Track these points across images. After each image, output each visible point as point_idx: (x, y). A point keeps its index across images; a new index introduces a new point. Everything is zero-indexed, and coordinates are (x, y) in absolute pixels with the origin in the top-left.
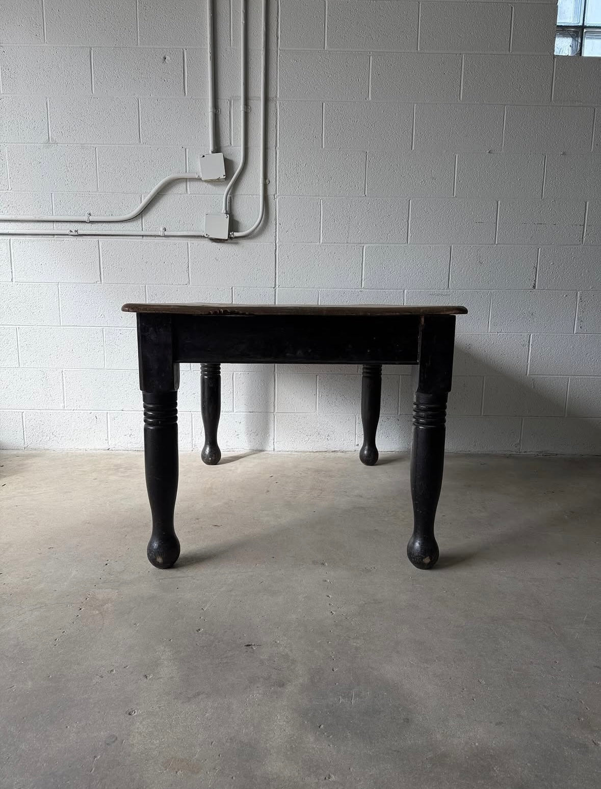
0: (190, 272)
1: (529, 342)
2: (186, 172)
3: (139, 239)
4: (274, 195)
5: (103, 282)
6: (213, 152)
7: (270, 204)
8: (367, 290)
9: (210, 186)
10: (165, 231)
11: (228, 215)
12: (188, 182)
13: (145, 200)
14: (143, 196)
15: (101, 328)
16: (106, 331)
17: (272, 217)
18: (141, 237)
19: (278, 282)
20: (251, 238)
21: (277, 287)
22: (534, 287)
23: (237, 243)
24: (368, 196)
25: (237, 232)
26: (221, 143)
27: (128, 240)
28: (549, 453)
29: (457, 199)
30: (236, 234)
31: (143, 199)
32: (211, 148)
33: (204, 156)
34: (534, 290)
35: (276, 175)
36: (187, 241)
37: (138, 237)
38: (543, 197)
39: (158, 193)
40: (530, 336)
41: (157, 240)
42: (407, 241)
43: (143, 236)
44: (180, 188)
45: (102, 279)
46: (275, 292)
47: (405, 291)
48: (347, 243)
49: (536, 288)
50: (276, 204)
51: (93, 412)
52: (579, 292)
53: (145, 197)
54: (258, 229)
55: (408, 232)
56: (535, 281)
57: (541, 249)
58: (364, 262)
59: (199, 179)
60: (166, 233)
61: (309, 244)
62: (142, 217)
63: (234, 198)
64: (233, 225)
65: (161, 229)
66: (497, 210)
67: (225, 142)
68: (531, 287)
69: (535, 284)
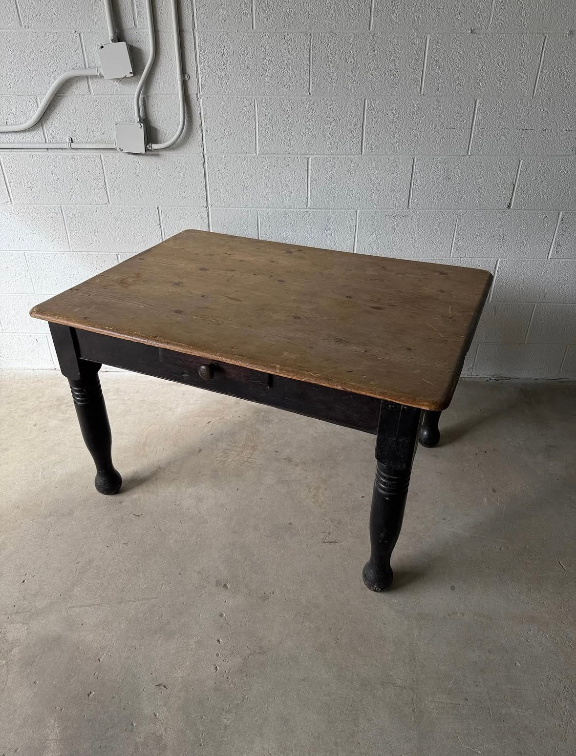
0: (108, 190)
1: (495, 268)
2: (85, 67)
3: (44, 153)
4: (197, 95)
5: (13, 202)
6: (113, 41)
7: (192, 106)
8: (314, 210)
9: (117, 84)
10: (72, 142)
11: (142, 124)
12: (90, 80)
13: (42, 103)
14: (38, 98)
15: (22, 252)
16: (28, 256)
17: (196, 123)
18: (46, 150)
19: (211, 201)
20: (173, 149)
21: (210, 206)
22: (509, 207)
23: (157, 155)
24: (313, 95)
25: (156, 142)
26: (123, 25)
27: (32, 154)
28: (502, 377)
29: (424, 97)
30: (155, 146)
31: (39, 103)
32: (110, 35)
33: (102, 47)
34: (509, 210)
35: (197, 67)
36: (100, 154)
37: (43, 150)
38: (535, 93)
39: (56, 94)
40: (497, 261)
41: (64, 153)
42: (362, 151)
43: (48, 149)
44: (80, 88)
45: (12, 200)
46: (208, 213)
47: (358, 211)
48: (289, 154)
49: (511, 208)
50: (200, 106)
51: (32, 334)
52: (561, 213)
53: (41, 99)
54: (181, 137)
55: (362, 141)
56: (511, 200)
57: (524, 161)
58: (309, 179)
59: (101, 76)
60: (73, 145)
61: (244, 155)
62: (42, 126)
63: (148, 99)
64: (151, 135)
65: (67, 140)
66: (474, 112)
67: (128, 23)
68: (505, 207)
69: (510, 204)
